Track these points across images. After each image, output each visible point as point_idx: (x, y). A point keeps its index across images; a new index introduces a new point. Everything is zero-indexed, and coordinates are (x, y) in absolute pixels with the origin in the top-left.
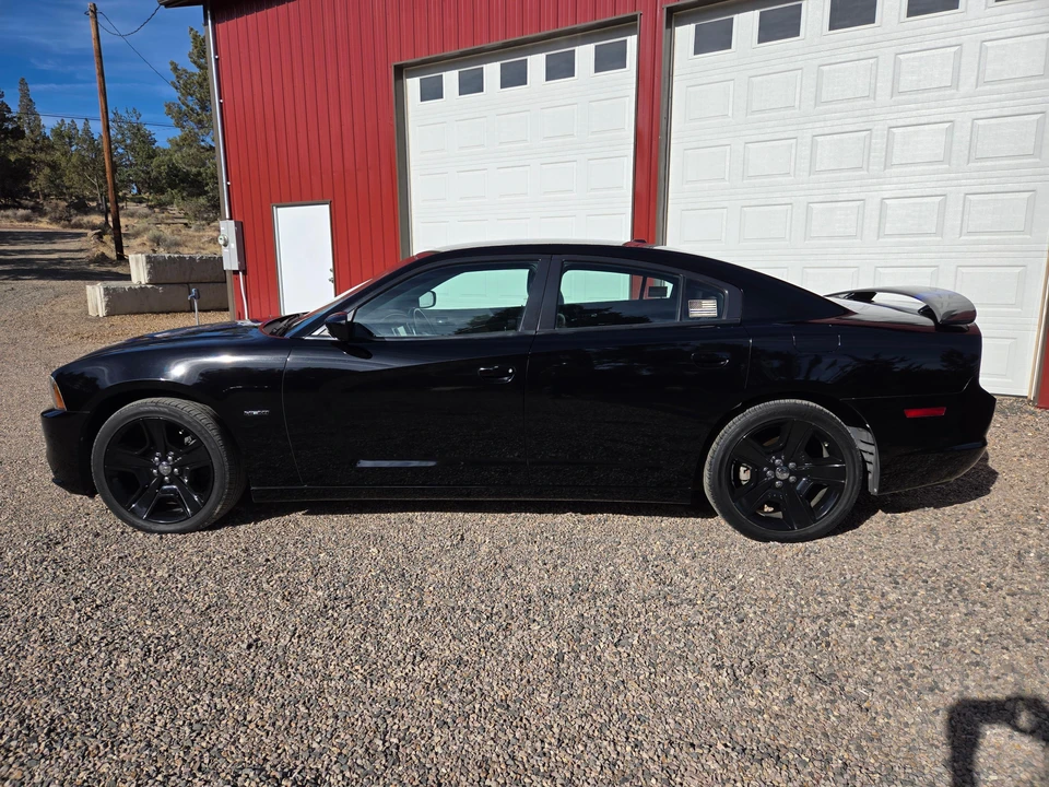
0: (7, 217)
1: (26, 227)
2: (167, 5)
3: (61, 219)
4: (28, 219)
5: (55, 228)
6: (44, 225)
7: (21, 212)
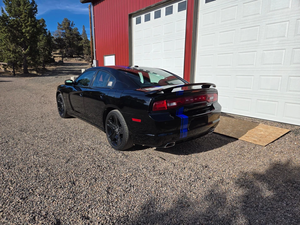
0: (76, 60)
1: (80, 62)
2: (83, 2)
3: (87, 60)
4: (80, 60)
5: (86, 62)
6: (84, 62)
7: (79, 58)
